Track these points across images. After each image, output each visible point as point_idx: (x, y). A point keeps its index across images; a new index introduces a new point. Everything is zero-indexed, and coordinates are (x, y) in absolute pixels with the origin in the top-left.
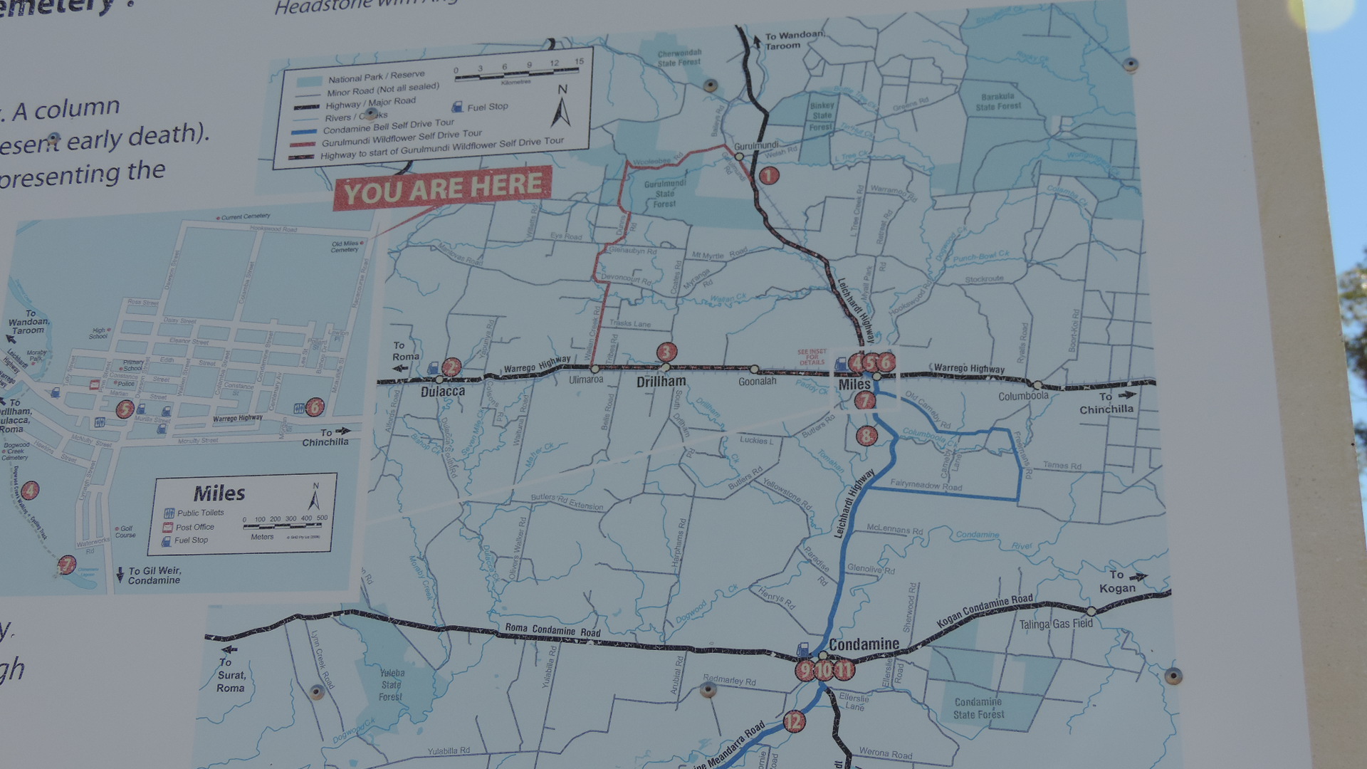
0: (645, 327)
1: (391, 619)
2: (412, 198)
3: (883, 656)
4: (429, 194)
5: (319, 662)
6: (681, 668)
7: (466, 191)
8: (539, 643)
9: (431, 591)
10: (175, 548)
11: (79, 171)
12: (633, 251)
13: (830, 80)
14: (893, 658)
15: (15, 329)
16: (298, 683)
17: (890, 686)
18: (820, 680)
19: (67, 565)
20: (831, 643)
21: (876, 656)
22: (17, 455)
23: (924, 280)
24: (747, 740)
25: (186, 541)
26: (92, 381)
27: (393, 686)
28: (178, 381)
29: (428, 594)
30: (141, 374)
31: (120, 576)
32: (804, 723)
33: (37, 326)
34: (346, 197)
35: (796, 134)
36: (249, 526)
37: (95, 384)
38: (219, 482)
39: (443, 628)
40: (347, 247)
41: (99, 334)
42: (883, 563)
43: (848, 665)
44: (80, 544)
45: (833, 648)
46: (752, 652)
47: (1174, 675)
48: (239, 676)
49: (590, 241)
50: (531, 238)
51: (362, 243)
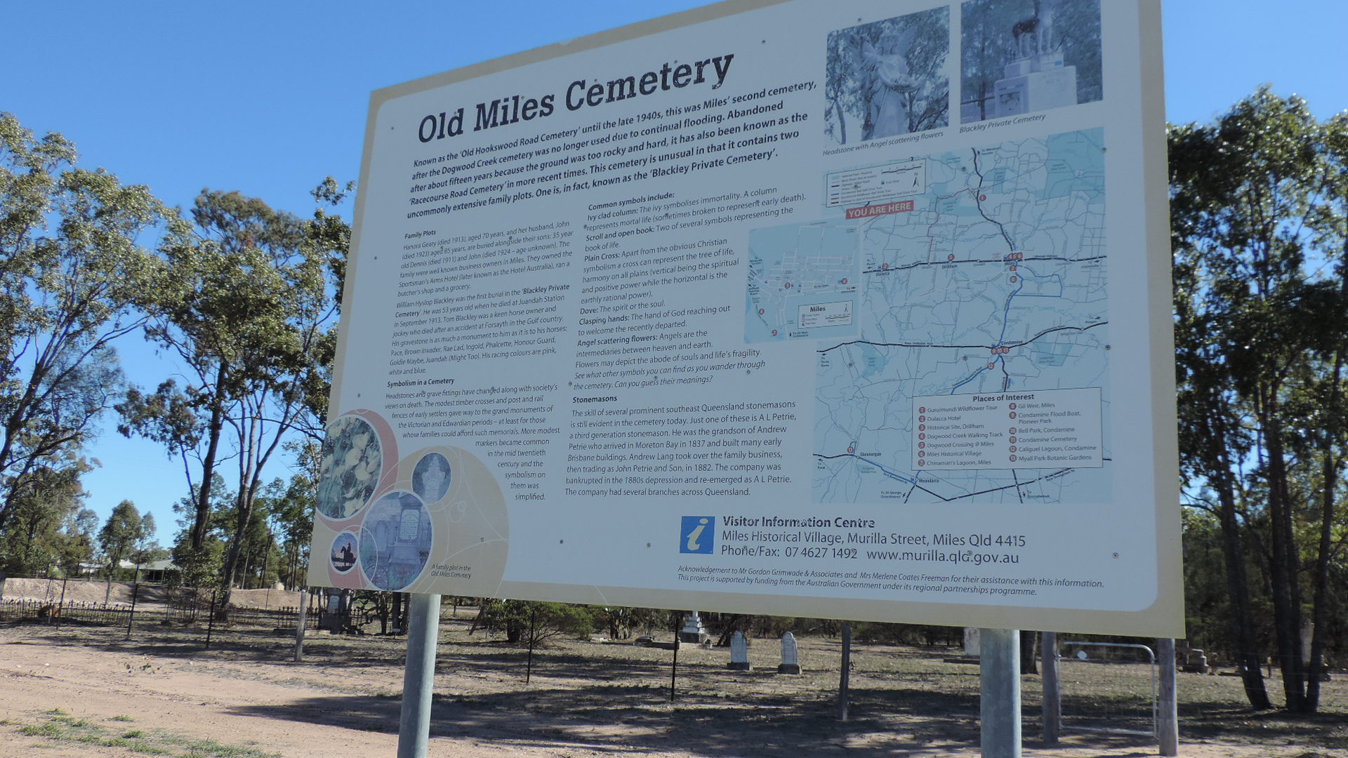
0: (943, 250)
1: (871, 343)
2: (870, 214)
3: (1018, 346)
4: (875, 212)
5: (850, 357)
6: (957, 352)
7: (887, 210)
8: (915, 347)
9: (883, 334)
10: (806, 326)
11: (766, 212)
12: (940, 226)
13: (1003, 164)
14: (1021, 346)
15: (752, 263)
16: (845, 363)
17: (1020, 354)
18: (998, 354)
19: (775, 333)
21: (1016, 346)
22: (756, 301)
23: (1032, 229)
24: (977, 372)
25: (809, 324)
26: (777, 278)
27: (872, 362)
28: (803, 276)
29: (881, 335)
30: (791, 275)
31: (790, 335)
32: (994, 366)
33: (758, 262)
34: (850, 215)
35: (992, 183)
36: (827, 318)
38: (817, 306)
39: (886, 345)
40: (851, 231)
41: (778, 263)
42: (1018, 318)
43: (1007, 349)
44: (778, 326)
45: (1003, 344)
46: (978, 347)
47: (1108, 347)
48: (827, 362)
49: (926, 223)
50: (908, 224)
51: (856, 229)
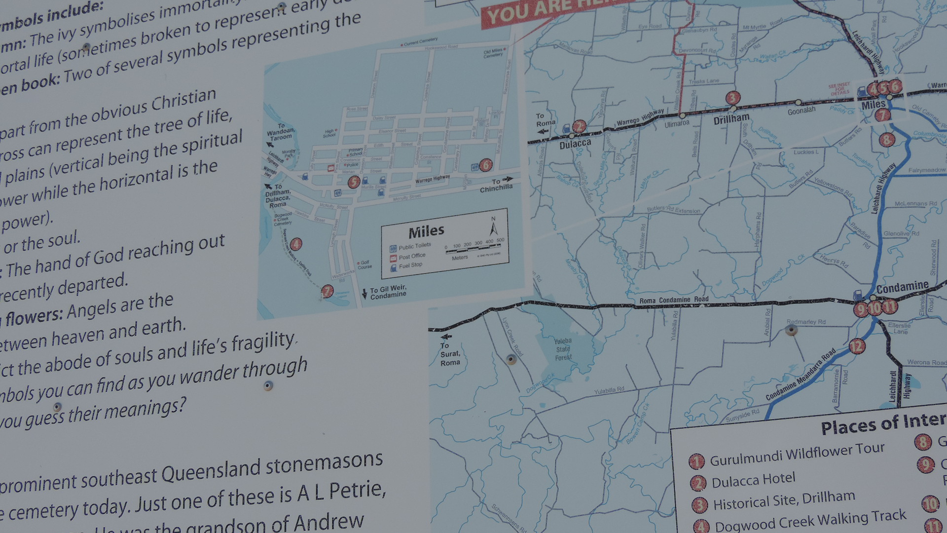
0: (714, 83)
1: (558, 304)
2: (536, 14)
3: (918, 294)
4: (548, 9)
5: (510, 339)
6: (770, 317)
7: (574, 4)
8: (665, 309)
9: (584, 282)
10: (400, 272)
11: (302, 26)
12: (700, 31)
14: (925, 295)
15: (272, 137)
16: (497, 354)
17: (925, 314)
18: (872, 315)
19: (328, 291)
20: (878, 289)
21: (912, 295)
22: (284, 221)
23: (917, 25)
24: (824, 363)
25: (407, 266)
26: (329, 166)
27: (564, 350)
28: (389, 159)
29: (582, 284)
30: (362, 157)
31: (365, 295)
32: (864, 347)
33: (287, 134)
34: (490, 19)
36: (450, 251)
37: (331, 168)
38: (425, 223)
39: (595, 306)
40: (495, 53)
41: (330, 133)
42: (910, 228)
43: (892, 302)
44: (335, 277)
45: (880, 292)
46: (821, 301)
48: (456, 354)
49: (667, 27)
50: (625, 31)
51: (505, 49)
